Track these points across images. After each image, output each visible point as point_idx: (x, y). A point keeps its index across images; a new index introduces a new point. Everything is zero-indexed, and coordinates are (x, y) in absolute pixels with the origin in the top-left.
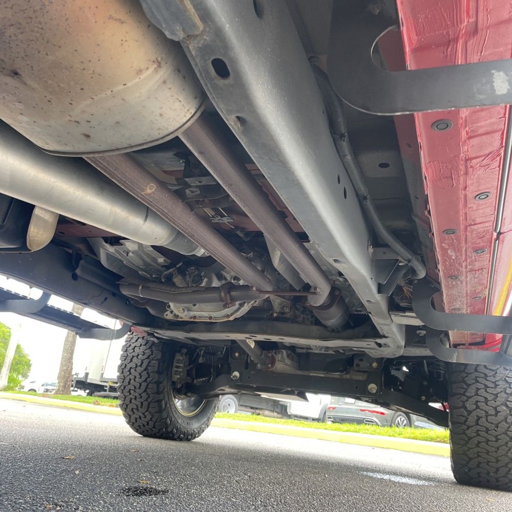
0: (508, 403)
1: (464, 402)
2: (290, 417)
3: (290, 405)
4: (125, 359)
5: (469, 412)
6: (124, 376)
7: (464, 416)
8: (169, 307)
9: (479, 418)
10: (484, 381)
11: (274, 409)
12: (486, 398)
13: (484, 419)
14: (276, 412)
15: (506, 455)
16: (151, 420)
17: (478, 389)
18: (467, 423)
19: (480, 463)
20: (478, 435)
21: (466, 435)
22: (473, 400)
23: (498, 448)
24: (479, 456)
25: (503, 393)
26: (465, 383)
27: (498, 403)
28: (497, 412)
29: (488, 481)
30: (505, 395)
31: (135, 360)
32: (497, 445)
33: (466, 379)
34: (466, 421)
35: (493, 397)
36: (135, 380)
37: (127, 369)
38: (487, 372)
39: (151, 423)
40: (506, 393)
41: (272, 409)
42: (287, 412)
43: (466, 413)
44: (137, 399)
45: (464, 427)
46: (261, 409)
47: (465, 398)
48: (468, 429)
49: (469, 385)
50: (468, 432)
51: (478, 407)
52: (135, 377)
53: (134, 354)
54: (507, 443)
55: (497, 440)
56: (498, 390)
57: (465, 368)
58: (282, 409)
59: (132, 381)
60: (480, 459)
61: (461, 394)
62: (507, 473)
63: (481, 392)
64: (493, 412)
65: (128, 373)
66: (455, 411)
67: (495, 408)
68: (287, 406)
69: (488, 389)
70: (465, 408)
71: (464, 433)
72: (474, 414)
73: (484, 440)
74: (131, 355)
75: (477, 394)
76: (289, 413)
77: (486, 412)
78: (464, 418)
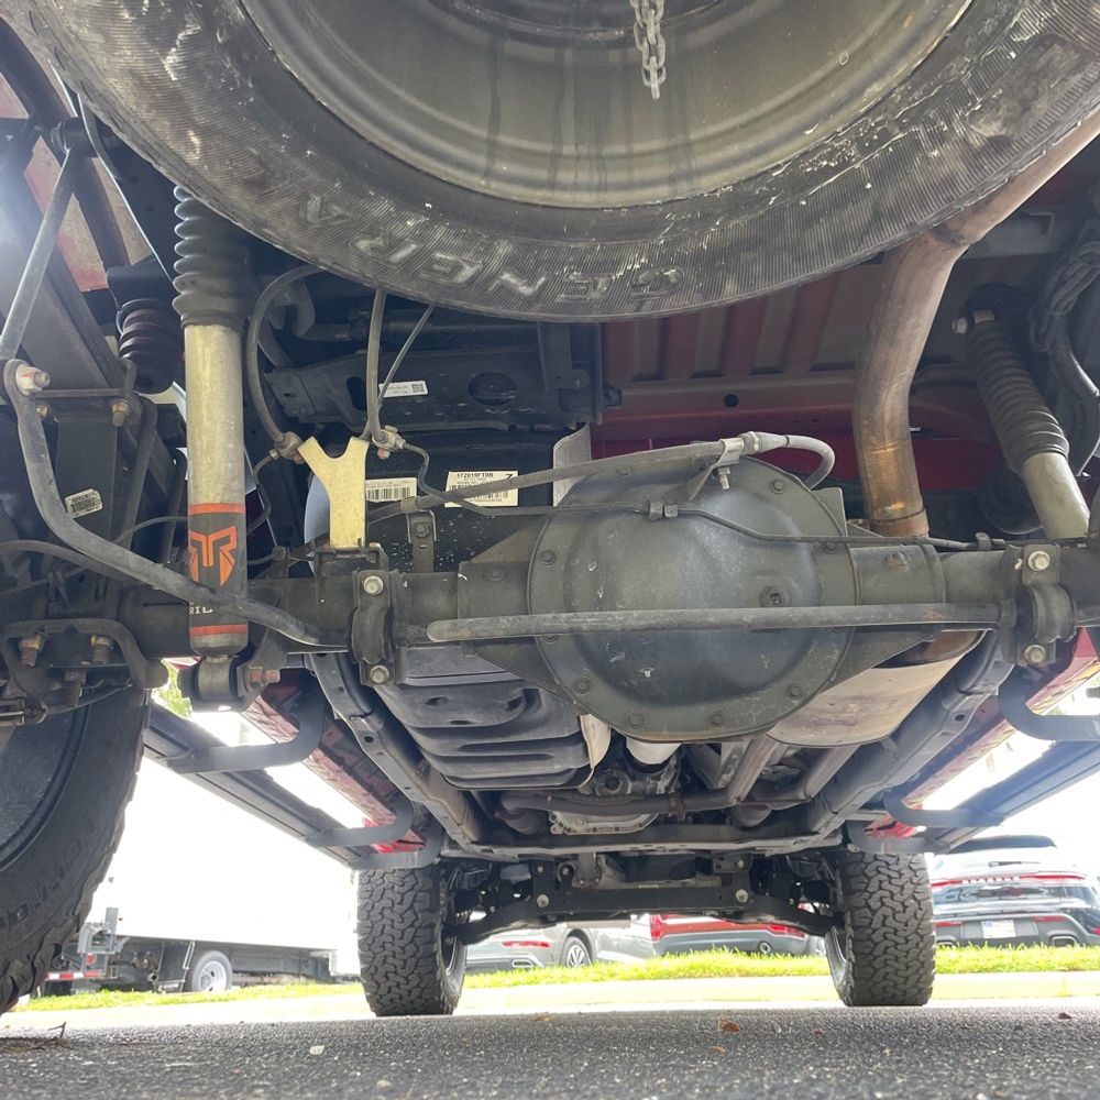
0: (916, 895)
1: (866, 900)
2: (334, 980)
3: (334, 956)
4: (371, 895)
5: (874, 912)
6: (372, 922)
7: (867, 918)
8: (554, 817)
9: (885, 917)
10: (887, 872)
11: (300, 969)
12: (891, 892)
13: (891, 919)
14: (304, 975)
15: (917, 959)
16: (418, 986)
17: (881, 882)
18: (873, 926)
19: (887, 974)
20: (886, 939)
21: (872, 941)
22: (877, 896)
23: (908, 952)
24: (886, 965)
25: (909, 884)
26: (865, 875)
27: (905, 897)
28: (905, 907)
29: (894, 995)
30: (912, 886)
31: (389, 894)
32: (906, 947)
33: (866, 871)
34: (871, 923)
35: (899, 889)
36: (393, 927)
37: (376, 911)
38: (888, 859)
39: (416, 992)
40: (912, 882)
41: (296, 971)
42: (329, 973)
43: (869, 914)
44: (397, 955)
45: (869, 931)
46: (274, 974)
47: (867, 894)
48: (874, 932)
49: (870, 878)
50: (874, 937)
51: (883, 904)
52: (393, 921)
53: (384, 885)
54: (917, 944)
55: (907, 941)
56: (904, 880)
57: (863, 858)
58: (316, 968)
59: (387, 928)
60: (888, 969)
61: (860, 890)
62: (918, 981)
63: (884, 885)
64: (900, 908)
65: (380, 917)
66: (857, 913)
67: (903, 903)
68: (328, 960)
69: (893, 881)
70: (869, 907)
71: (870, 939)
72: (879, 914)
73: (892, 944)
74: (381, 888)
75: (880, 888)
76: (332, 974)
77: (893, 909)
78: (868, 921)
